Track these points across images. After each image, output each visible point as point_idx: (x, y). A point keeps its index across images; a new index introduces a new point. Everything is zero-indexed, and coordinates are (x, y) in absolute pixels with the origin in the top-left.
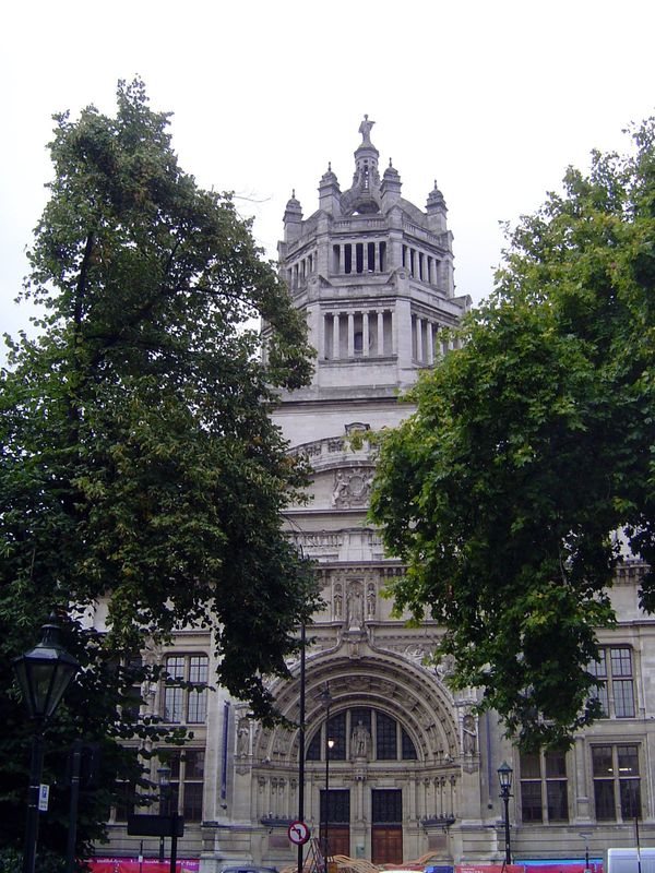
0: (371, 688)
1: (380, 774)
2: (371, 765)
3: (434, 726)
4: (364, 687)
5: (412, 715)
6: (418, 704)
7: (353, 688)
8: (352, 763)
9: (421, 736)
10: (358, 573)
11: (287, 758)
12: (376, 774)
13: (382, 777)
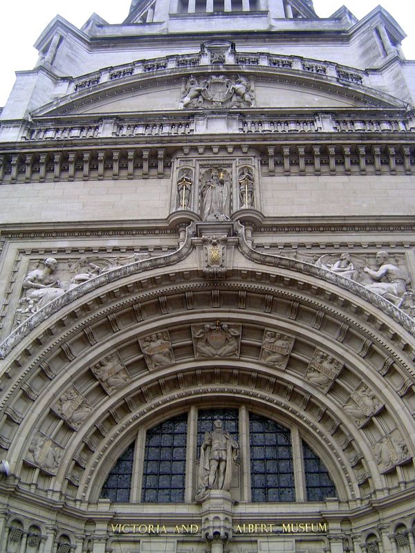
0: (244, 349)
1: (263, 528)
2: (241, 509)
3: (383, 412)
4: (229, 348)
5: (330, 402)
6: (345, 372)
7: (207, 350)
8: (199, 504)
9: (349, 447)
10: (222, 154)
11: (56, 484)
12: (251, 528)
13: (266, 535)
